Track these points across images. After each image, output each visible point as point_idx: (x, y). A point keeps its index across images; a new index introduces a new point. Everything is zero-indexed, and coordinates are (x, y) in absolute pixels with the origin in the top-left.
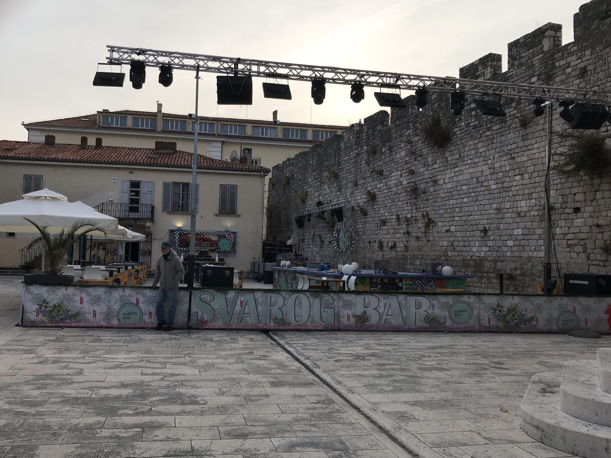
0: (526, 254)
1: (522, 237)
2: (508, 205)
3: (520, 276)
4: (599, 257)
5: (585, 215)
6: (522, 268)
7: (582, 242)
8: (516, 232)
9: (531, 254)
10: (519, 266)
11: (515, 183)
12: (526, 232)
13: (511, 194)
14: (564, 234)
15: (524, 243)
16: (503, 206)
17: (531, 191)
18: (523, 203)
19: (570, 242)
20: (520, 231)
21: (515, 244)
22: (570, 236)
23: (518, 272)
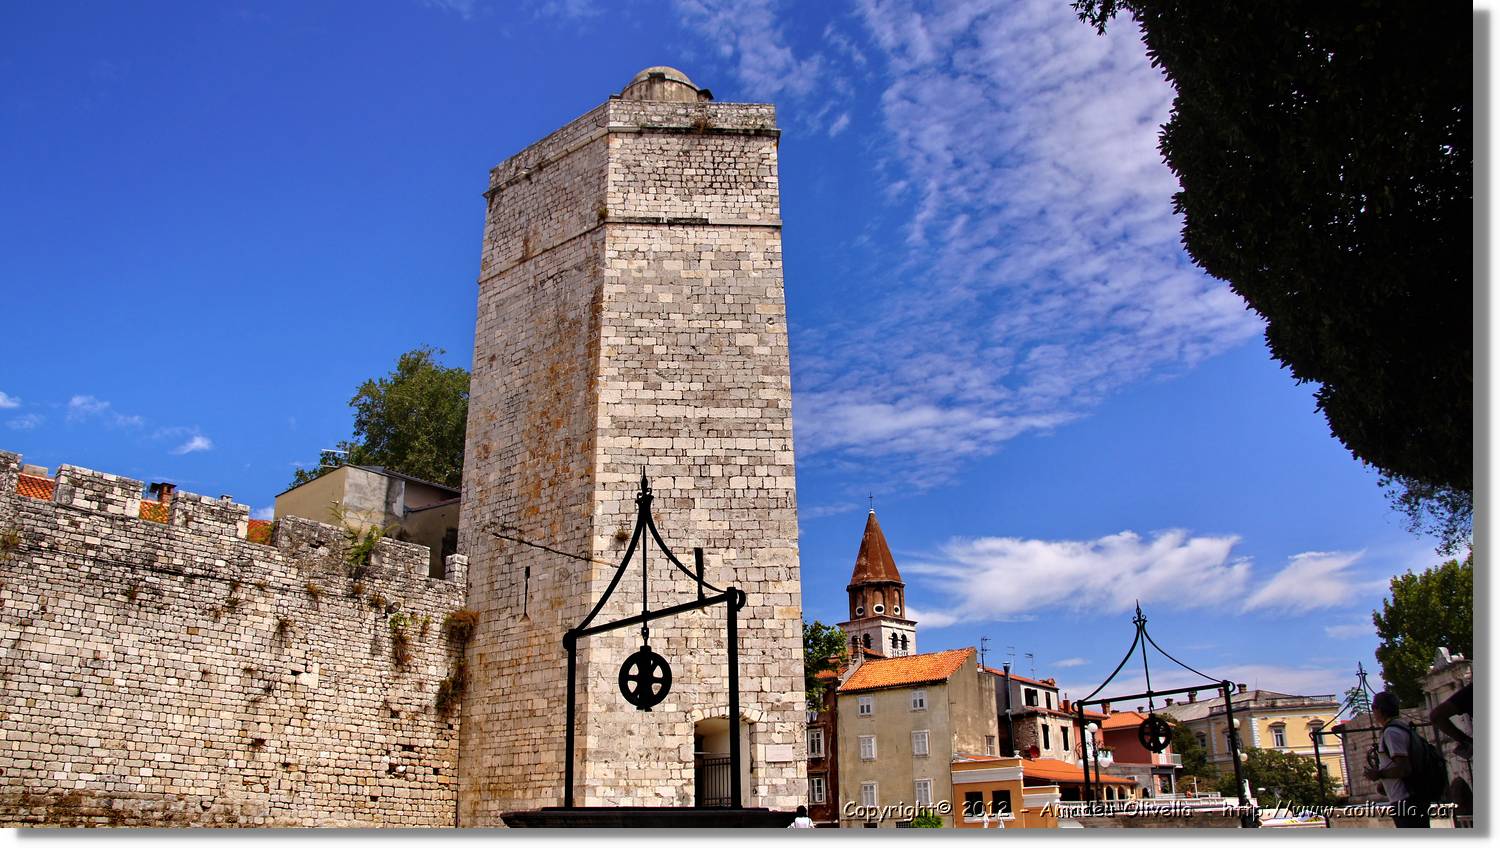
0: (175, 790)
1: (171, 765)
2: (147, 716)
3: (161, 820)
4: (284, 798)
5: (270, 749)
6: (165, 809)
7: (264, 781)
8: (158, 757)
9: (184, 790)
10: (161, 806)
11: (167, 688)
12: (179, 759)
13: (155, 700)
14: (240, 769)
15: (171, 774)
16: (137, 714)
17: (192, 705)
18: (178, 719)
19: (246, 779)
20: (168, 757)
21: (156, 773)
22: (248, 772)
23: (157, 815)
